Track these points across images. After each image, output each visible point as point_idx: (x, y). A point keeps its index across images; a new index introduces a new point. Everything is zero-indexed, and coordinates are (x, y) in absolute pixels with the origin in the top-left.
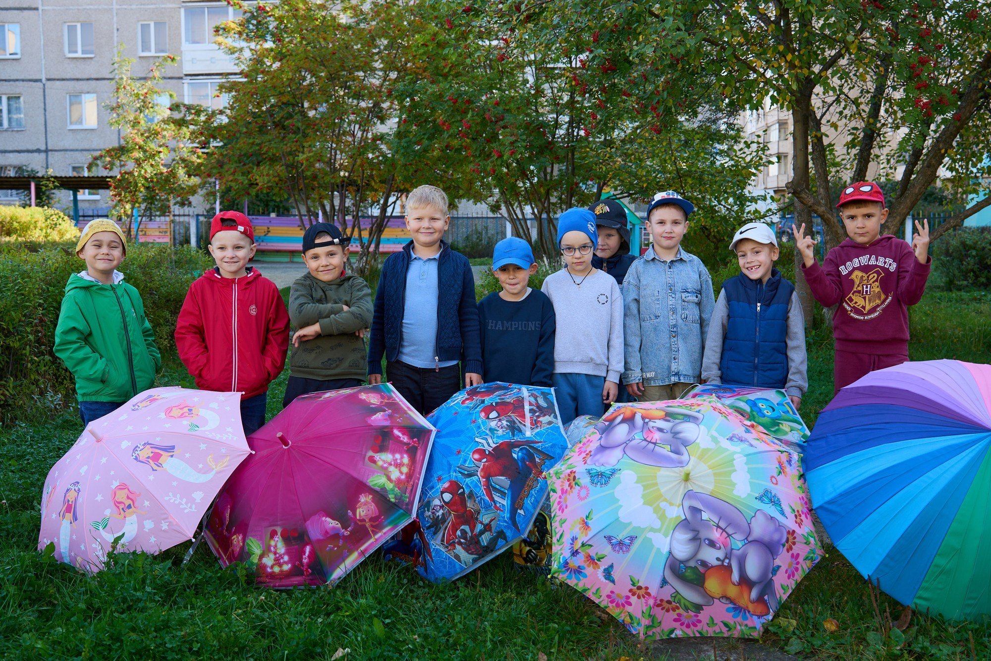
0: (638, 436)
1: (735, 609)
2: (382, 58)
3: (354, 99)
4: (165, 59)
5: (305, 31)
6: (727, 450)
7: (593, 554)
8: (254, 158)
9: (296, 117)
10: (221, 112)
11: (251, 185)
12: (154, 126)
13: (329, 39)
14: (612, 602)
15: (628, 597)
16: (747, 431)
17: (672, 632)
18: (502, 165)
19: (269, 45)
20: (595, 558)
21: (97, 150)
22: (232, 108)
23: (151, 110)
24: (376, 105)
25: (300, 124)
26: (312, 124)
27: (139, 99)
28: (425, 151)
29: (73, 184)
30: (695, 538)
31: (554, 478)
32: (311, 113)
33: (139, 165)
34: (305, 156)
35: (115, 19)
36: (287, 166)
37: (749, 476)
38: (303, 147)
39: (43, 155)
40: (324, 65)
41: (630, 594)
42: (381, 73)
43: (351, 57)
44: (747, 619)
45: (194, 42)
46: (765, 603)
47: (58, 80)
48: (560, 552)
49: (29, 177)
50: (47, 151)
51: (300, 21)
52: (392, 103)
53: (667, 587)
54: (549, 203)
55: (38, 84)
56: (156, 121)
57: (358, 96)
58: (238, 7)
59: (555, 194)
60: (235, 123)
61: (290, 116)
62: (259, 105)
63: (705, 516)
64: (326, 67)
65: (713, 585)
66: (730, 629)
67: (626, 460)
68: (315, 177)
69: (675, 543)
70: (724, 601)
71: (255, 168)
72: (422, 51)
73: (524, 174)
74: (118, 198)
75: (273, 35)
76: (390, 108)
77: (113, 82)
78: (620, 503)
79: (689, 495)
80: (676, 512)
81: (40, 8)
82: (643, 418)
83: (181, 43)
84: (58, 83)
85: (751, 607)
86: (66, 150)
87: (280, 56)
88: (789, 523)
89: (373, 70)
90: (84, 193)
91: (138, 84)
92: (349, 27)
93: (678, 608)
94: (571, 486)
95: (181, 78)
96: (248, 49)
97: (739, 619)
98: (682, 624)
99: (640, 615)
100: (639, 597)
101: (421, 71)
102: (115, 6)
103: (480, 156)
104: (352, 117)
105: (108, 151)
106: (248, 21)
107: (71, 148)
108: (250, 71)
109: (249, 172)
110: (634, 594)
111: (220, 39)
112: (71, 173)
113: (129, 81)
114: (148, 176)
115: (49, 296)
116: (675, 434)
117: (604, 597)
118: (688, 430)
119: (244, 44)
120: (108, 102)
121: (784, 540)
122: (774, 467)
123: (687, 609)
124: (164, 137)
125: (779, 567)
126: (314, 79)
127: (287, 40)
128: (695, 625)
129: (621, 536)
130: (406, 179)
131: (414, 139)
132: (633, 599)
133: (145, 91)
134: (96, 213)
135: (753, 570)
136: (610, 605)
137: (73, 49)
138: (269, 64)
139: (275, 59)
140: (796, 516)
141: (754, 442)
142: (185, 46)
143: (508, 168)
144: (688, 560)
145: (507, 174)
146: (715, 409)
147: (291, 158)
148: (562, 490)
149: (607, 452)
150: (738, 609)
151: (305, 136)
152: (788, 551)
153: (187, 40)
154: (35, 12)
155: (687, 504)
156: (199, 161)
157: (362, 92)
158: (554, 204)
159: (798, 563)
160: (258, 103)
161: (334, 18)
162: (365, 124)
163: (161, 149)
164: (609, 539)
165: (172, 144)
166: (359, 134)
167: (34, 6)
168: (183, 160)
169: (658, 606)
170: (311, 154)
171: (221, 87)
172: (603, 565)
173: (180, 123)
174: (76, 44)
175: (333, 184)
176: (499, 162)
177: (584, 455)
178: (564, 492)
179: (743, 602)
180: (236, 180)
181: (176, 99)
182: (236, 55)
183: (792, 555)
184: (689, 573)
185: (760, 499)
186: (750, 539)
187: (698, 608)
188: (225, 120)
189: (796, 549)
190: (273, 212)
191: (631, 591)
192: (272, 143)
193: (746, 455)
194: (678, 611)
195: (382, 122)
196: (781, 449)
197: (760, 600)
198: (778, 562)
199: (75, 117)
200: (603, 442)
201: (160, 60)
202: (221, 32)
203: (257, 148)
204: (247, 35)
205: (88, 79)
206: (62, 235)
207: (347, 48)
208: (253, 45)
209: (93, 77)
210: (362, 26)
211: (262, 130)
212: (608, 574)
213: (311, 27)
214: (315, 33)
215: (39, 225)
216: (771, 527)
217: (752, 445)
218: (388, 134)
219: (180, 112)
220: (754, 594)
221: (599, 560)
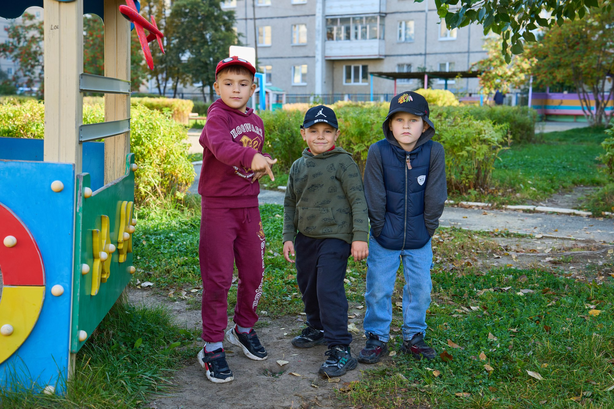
11: (553, 79)
39: (423, 57)
49: (424, 73)
50: (425, 54)
71: (556, 70)
86: (436, 54)
107: (440, 52)
109: (553, 73)
190: (566, 90)
203: (559, 60)
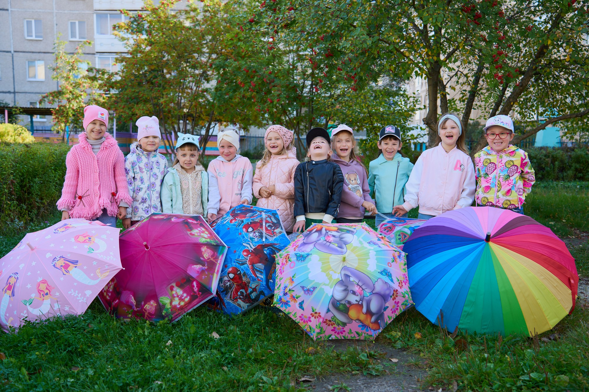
0: (322, 239)
1: (363, 326)
2: (208, 46)
3: (192, 68)
4: (85, 43)
5: (164, 30)
6: (367, 248)
7: (294, 295)
8: (135, 100)
9: (159, 78)
10: (117, 74)
11: (133, 115)
12: (78, 81)
13: (178, 34)
14: (302, 320)
15: (310, 318)
16: (379, 240)
17: (330, 336)
18: (273, 107)
19: (144, 37)
20: (295, 297)
21: (45, 93)
22: (123, 72)
23: (77, 71)
24: (204, 72)
25: (161, 82)
26: (168, 82)
27: (69, 64)
28: (231, 98)
29: (31, 112)
30: (346, 290)
31: (279, 257)
32: (168, 76)
33: (69, 101)
34: (164, 100)
35: (55, 18)
36: (154, 105)
37: (376, 262)
38: (163, 95)
39: (12, 95)
40: (175, 49)
41: (311, 316)
42: (207, 55)
43: (190, 45)
44: (368, 331)
45: (102, 34)
46: (378, 324)
47: (21, 52)
48: (278, 293)
49: (4, 107)
50: (14, 93)
51: (162, 24)
52: (213, 72)
53: (330, 313)
54: (299, 129)
55: (9, 54)
56: (79, 77)
57: (194, 67)
58: (126, 14)
59: (303, 124)
60: (125, 80)
61: (156, 77)
62: (138, 70)
63: (352, 279)
64: (176, 50)
65: (353, 313)
66: (359, 335)
67: (315, 249)
68: (169, 112)
69: (335, 291)
70: (357, 321)
71: (136, 105)
72: (230, 43)
73: (285, 112)
74: (57, 120)
75: (147, 31)
76: (212, 74)
77: (54, 55)
78: (310, 270)
79: (345, 268)
80: (337, 276)
81: (10, 10)
82: (326, 230)
83: (93, 33)
84: (21, 54)
85: (371, 325)
86: (26, 93)
87: (150, 44)
88: (396, 286)
89: (203, 53)
90: (37, 117)
91: (69, 56)
92: (190, 28)
93: (334, 324)
94: (286, 261)
95: (94, 54)
96: (132, 39)
97: (364, 331)
98: (335, 333)
99: (315, 327)
100: (315, 318)
101: (229, 54)
102: (55, 11)
103: (261, 102)
104: (190, 79)
105: (51, 93)
106: (132, 23)
107: (29, 91)
108: (133, 51)
109: (132, 108)
110: (313, 316)
111: (116, 32)
112: (29, 106)
113: (64, 54)
114: (75, 108)
115: (17, 169)
116: (341, 238)
117: (298, 317)
118: (348, 237)
119: (130, 36)
120: (51, 65)
121: (391, 294)
122: (391, 258)
123: (338, 325)
124: (84, 86)
125: (388, 307)
126: (169, 57)
127: (155, 34)
128: (342, 333)
129: (309, 287)
130: (220, 114)
131: (224, 92)
132: (312, 319)
133: (73, 60)
134: (44, 129)
135: (374, 307)
136: (301, 321)
137: (29, 34)
138: (144, 47)
139: (147, 45)
140: (399, 283)
141: (381, 245)
142: (97, 36)
143: (276, 108)
144: (341, 300)
145: (276, 112)
146: (363, 228)
147: (156, 100)
148: (282, 263)
149: (306, 246)
150: (364, 326)
151: (164, 88)
152: (393, 300)
153: (97, 32)
154: (7, 12)
155: (343, 273)
156: (104, 101)
157: (197, 65)
158: (302, 130)
159: (398, 306)
160: (138, 69)
161: (181, 23)
162: (198, 83)
163: (82, 93)
164: (303, 288)
165: (89, 91)
166: (195, 88)
167: (6, 8)
168: (95, 100)
169: (324, 322)
170: (167, 99)
171: (117, 59)
172: (299, 301)
173: (94, 79)
174: (32, 32)
175: (179, 116)
176: (271, 105)
177: (295, 247)
178: (283, 264)
179: (367, 323)
180: (125, 112)
181: (91, 65)
182: (125, 42)
183: (395, 302)
184: (341, 307)
185: (381, 273)
186: (374, 292)
187: (344, 324)
188: (119, 78)
189: (397, 299)
191: (311, 314)
192: (145, 92)
193: (376, 251)
194: (334, 326)
195: (208, 82)
196: (396, 250)
197: (376, 322)
198: (387, 304)
199: (31, 74)
200: (305, 241)
201: (82, 43)
202: (117, 28)
203: (137, 94)
204: (132, 31)
205: (39, 53)
206: (24, 140)
207: (188, 40)
208: (135, 36)
209: (42, 51)
210: (197, 28)
211: (140, 84)
212: (301, 305)
213: (168, 28)
214: (170, 31)
215: (10, 133)
216: (385, 287)
217: (380, 247)
218: (210, 89)
219: (93, 72)
220: (373, 319)
221: (297, 298)
